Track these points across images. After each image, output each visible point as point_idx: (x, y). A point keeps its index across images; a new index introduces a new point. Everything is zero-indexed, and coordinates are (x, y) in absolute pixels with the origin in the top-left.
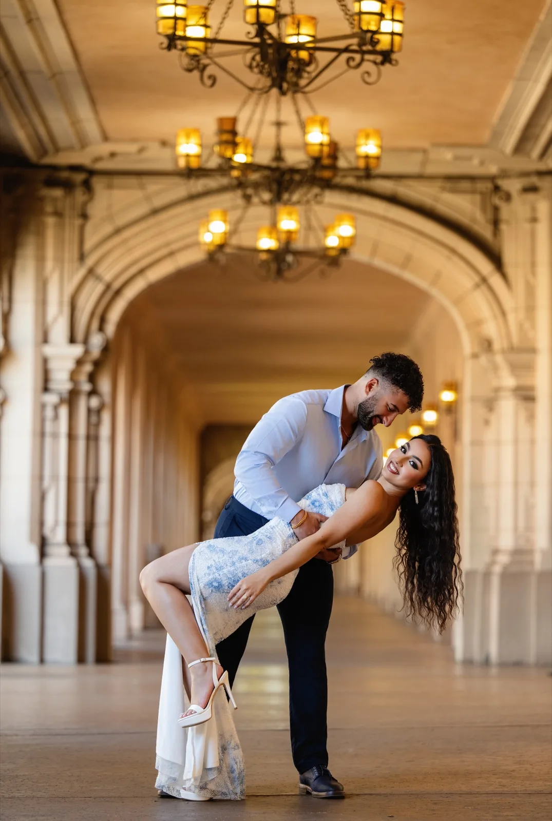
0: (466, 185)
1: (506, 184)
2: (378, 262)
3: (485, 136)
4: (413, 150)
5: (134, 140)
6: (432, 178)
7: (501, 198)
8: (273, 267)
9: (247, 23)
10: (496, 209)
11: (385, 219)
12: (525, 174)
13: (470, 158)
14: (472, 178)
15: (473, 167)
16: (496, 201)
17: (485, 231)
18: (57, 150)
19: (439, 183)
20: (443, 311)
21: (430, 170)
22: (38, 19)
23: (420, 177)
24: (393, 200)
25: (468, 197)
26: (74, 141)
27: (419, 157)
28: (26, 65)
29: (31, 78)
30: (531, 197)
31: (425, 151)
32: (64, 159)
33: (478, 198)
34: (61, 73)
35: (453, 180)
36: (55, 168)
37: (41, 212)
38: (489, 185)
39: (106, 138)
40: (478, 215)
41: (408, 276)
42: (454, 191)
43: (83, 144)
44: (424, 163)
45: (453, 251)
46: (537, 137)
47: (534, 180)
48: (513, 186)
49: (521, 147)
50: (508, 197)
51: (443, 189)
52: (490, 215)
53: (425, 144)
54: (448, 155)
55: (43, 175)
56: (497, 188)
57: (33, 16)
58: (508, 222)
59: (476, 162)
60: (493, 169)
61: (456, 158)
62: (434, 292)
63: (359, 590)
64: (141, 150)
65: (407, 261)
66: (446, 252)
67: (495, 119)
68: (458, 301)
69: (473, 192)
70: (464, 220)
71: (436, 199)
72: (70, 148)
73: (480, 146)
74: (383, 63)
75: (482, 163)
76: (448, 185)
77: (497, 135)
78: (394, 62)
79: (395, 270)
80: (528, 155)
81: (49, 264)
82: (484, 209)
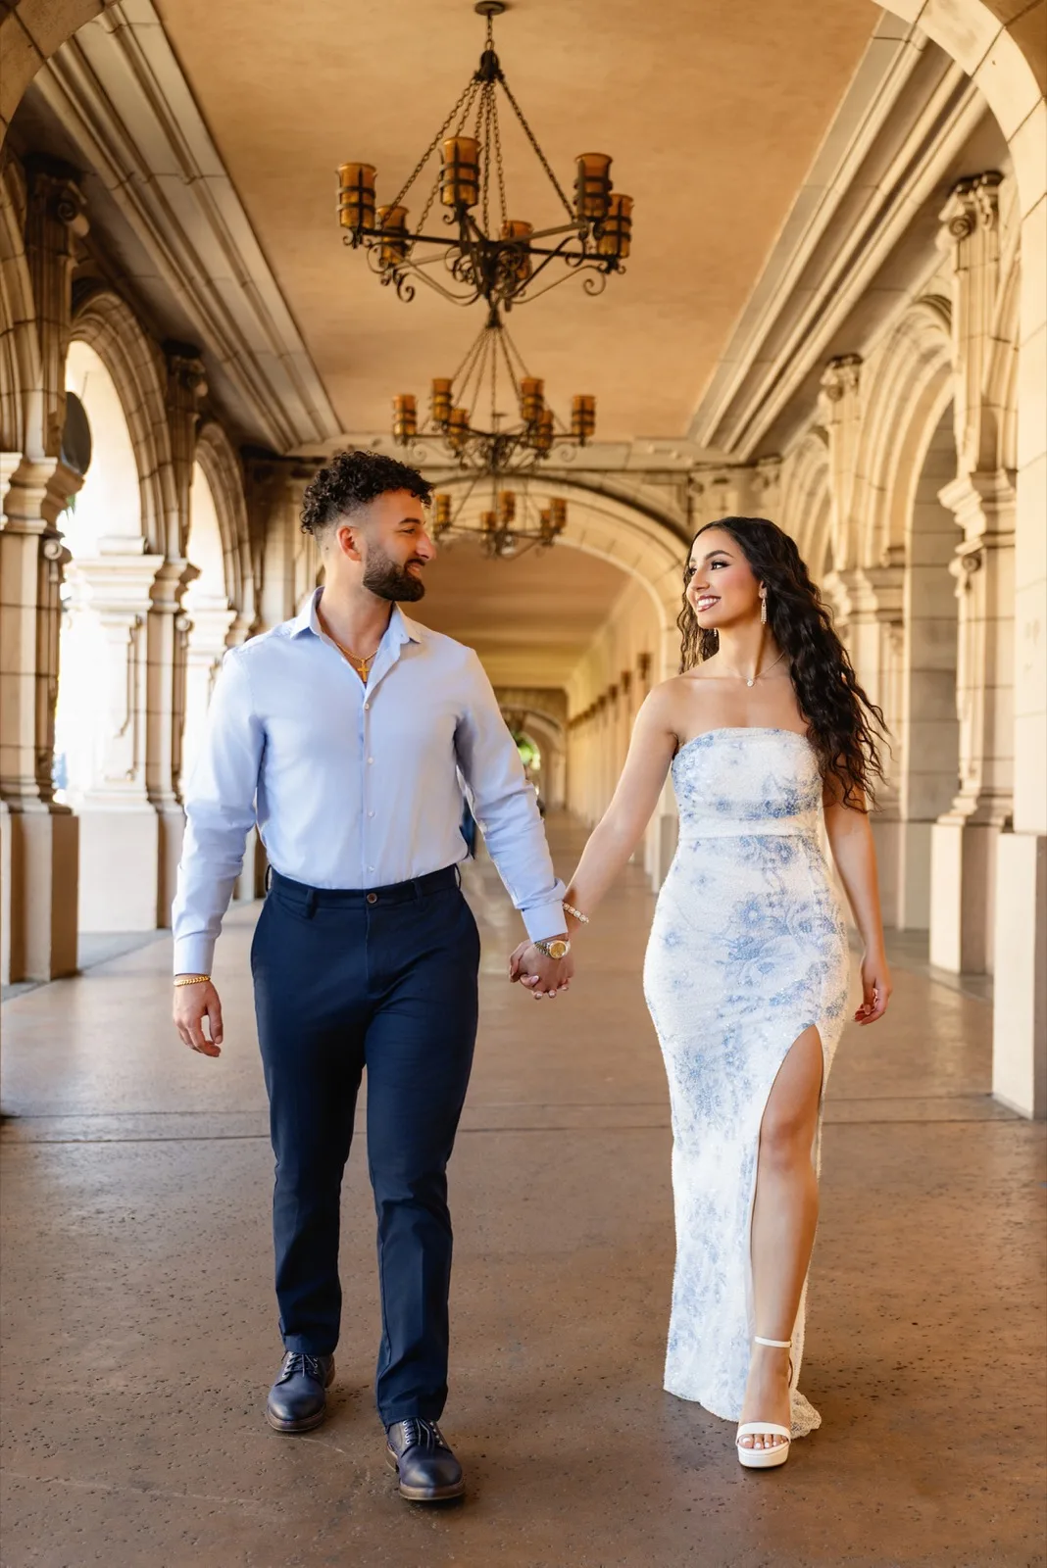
0: (662, 478)
1: (699, 477)
2: (586, 548)
3: (685, 428)
4: (618, 444)
5: (369, 433)
6: (634, 471)
7: (694, 490)
8: (494, 545)
9: (445, 204)
10: (690, 499)
11: (593, 508)
12: (716, 467)
13: (669, 452)
14: (669, 472)
15: (671, 461)
16: (691, 492)
17: (680, 519)
18: (301, 443)
19: (641, 476)
20: (641, 590)
21: (632, 464)
22: (252, 281)
23: (623, 471)
24: (600, 491)
25: (667, 488)
26: (314, 434)
27: (622, 451)
28: (254, 345)
29: (260, 358)
30: (721, 488)
31: (628, 445)
32: (307, 452)
33: (674, 489)
34: (288, 353)
35: (653, 474)
36: (300, 460)
37: (290, 501)
38: (684, 478)
39: (343, 431)
40: (675, 505)
41: (612, 559)
42: (653, 483)
43: (324, 437)
44: (628, 456)
45: (652, 537)
46: (732, 428)
47: (724, 473)
48: (705, 478)
49: (714, 441)
50: (701, 489)
51: (644, 482)
52: (685, 505)
53: (630, 438)
54: (650, 448)
55: (290, 466)
56: (691, 481)
57: (248, 279)
58: (700, 512)
59: (674, 455)
60: (688, 463)
61: (656, 451)
62: (635, 573)
63: (565, 807)
64: (376, 443)
65: (611, 546)
66: (647, 538)
67: (696, 408)
68: (656, 581)
69: (670, 484)
70: (662, 509)
71: (638, 490)
72: (312, 442)
73: (679, 439)
74: (607, 271)
75: (679, 456)
76: (648, 477)
77: (695, 427)
78: (621, 270)
79: (602, 555)
80: (721, 449)
81: (297, 547)
82: (679, 500)
